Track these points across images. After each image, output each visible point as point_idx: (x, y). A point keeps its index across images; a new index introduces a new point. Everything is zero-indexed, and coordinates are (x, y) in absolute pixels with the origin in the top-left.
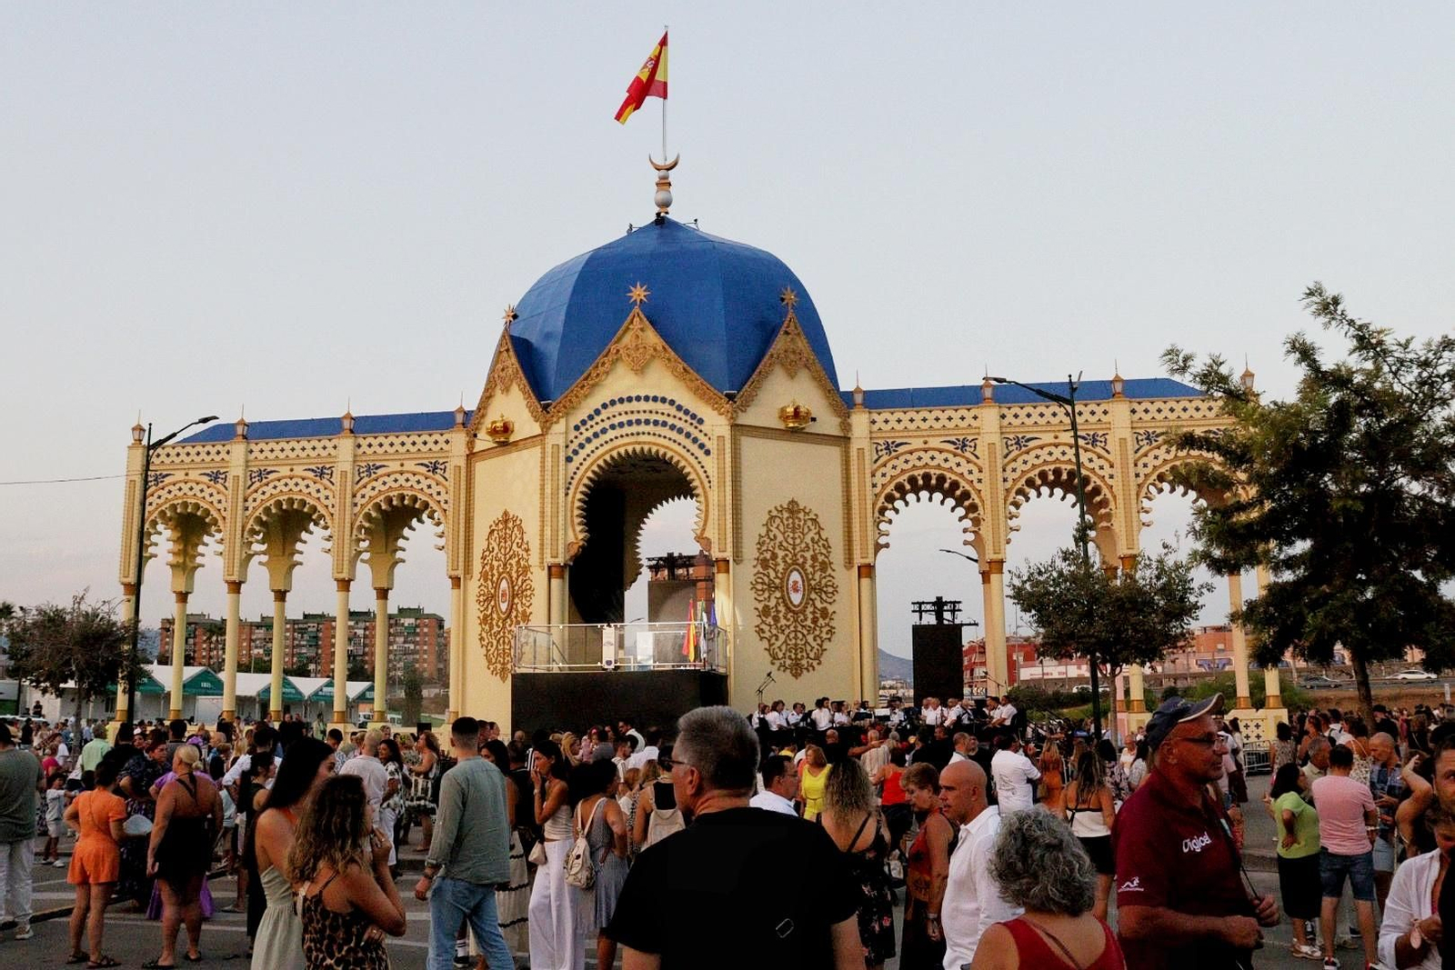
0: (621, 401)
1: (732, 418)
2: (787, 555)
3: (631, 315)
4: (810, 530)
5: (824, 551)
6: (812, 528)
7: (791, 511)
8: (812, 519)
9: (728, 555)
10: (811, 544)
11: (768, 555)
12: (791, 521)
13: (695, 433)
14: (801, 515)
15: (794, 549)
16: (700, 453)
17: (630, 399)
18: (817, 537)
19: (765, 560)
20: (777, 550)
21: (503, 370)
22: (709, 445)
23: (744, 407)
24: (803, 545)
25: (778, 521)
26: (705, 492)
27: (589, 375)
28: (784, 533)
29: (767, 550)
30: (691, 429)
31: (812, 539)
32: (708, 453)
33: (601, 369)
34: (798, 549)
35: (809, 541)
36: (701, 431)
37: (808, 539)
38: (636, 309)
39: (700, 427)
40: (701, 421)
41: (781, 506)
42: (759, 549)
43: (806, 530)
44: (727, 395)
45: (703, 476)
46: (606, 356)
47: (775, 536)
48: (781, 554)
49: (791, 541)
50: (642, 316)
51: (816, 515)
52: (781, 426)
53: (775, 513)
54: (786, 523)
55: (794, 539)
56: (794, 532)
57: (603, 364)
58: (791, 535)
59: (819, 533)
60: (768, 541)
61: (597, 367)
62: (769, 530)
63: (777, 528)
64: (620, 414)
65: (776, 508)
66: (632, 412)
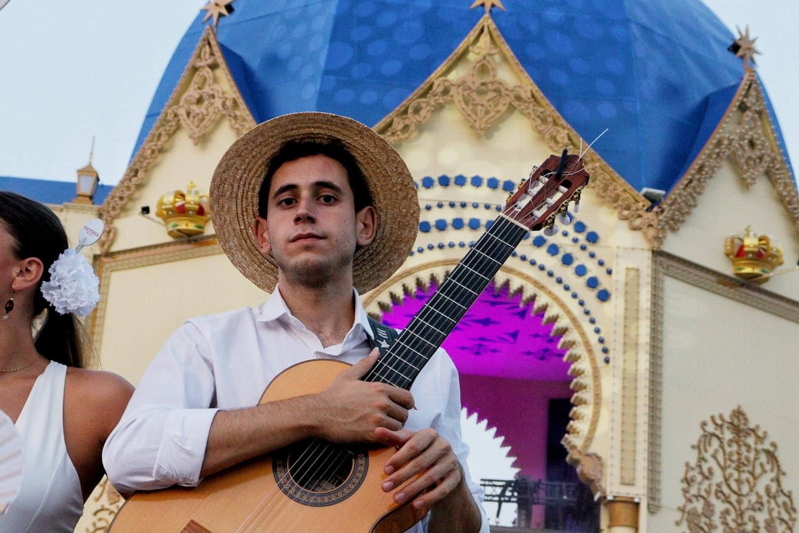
0: (444, 181)
1: (657, 238)
2: (727, 512)
3: (477, 28)
4: (764, 471)
5: (785, 516)
6: (768, 467)
7: (737, 430)
8: (767, 452)
9: (639, 491)
10: (765, 499)
11: (699, 505)
12: (735, 447)
13: (581, 258)
14: (751, 440)
15: (739, 502)
16: (590, 296)
17: (460, 181)
18: (774, 487)
19: (693, 514)
20: (713, 499)
21: (200, 101)
22: (605, 283)
23: (674, 224)
24: (754, 498)
25: (715, 443)
26: (596, 370)
27: (390, 125)
28: (723, 469)
29: (698, 496)
30: (575, 250)
31: (768, 490)
32: (604, 296)
33: (411, 118)
34: (745, 505)
35: (762, 492)
36: (592, 256)
37: (760, 488)
38: (486, 21)
39: (591, 248)
40: (593, 238)
41: (721, 417)
42: (685, 491)
43: (758, 470)
44: (647, 196)
45: (593, 338)
46: (424, 95)
47: (710, 471)
48: (719, 506)
49: (734, 486)
50: (496, 33)
51: (774, 445)
52: (728, 269)
53: (711, 428)
54: (728, 449)
55: (738, 481)
56: (738, 469)
57: (417, 111)
58: (736, 475)
59: (777, 480)
60: (699, 478)
61: (405, 112)
62: (702, 459)
63: (714, 457)
64: (440, 206)
65: (713, 418)
66: (463, 205)
